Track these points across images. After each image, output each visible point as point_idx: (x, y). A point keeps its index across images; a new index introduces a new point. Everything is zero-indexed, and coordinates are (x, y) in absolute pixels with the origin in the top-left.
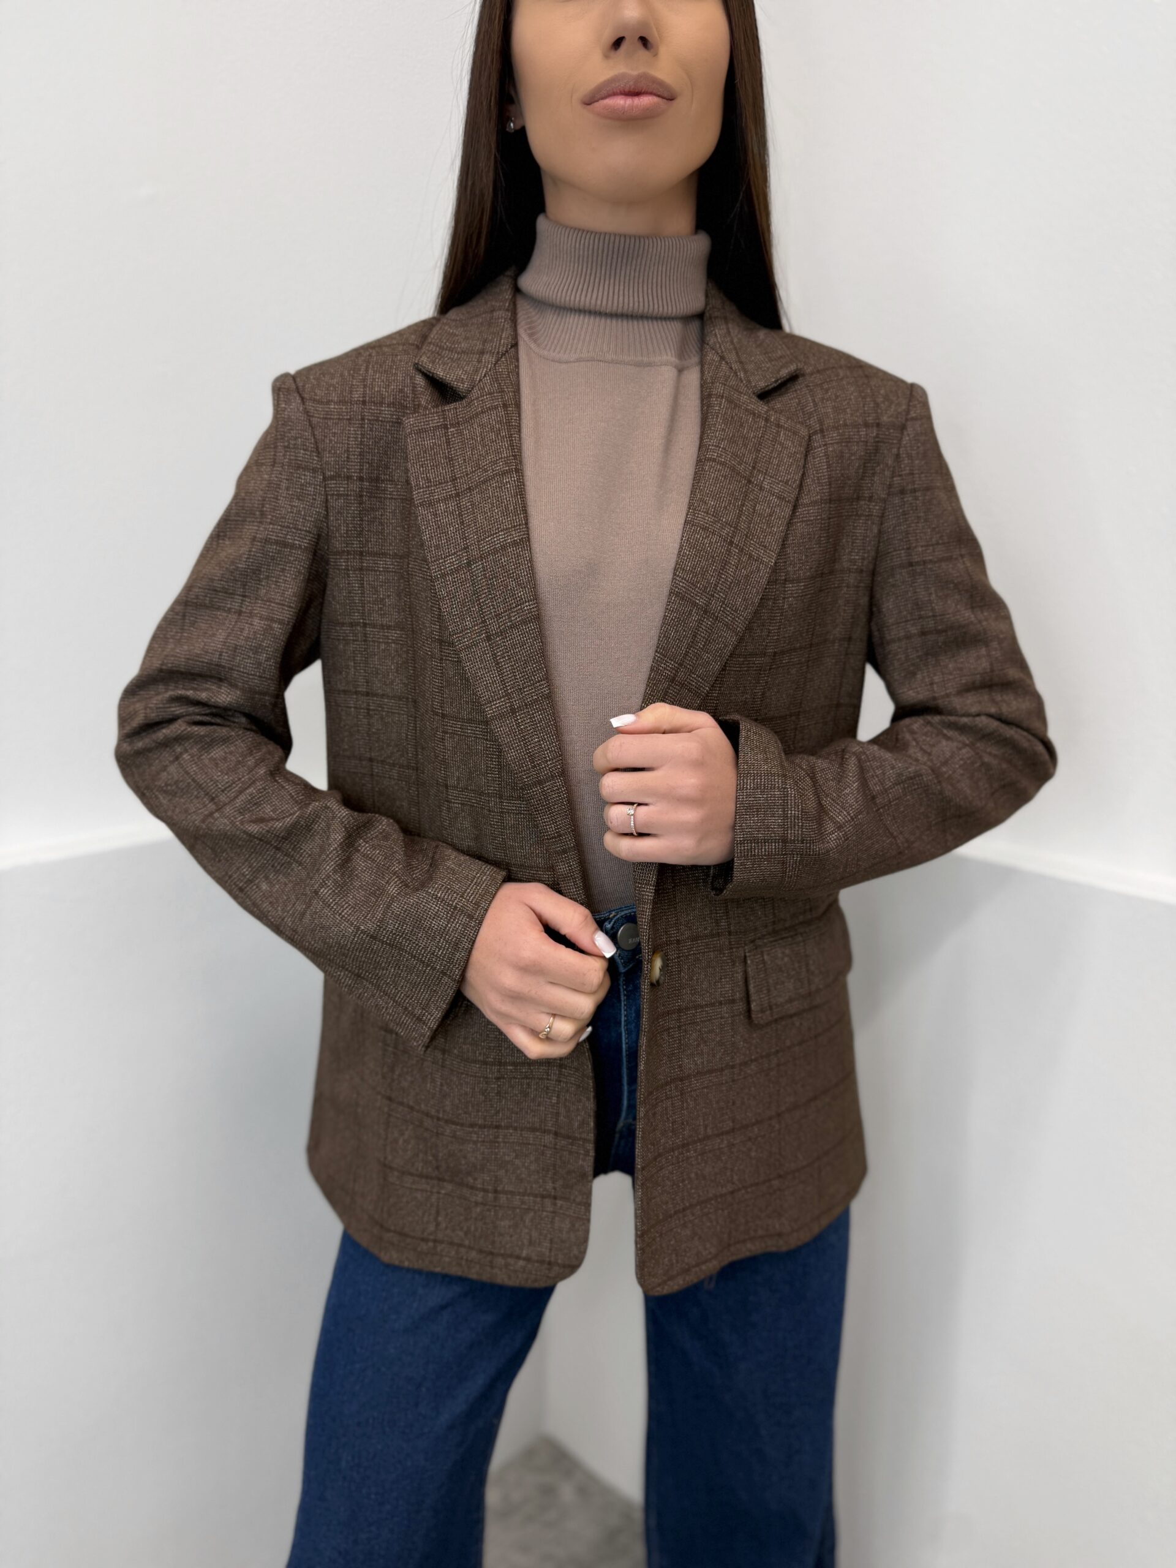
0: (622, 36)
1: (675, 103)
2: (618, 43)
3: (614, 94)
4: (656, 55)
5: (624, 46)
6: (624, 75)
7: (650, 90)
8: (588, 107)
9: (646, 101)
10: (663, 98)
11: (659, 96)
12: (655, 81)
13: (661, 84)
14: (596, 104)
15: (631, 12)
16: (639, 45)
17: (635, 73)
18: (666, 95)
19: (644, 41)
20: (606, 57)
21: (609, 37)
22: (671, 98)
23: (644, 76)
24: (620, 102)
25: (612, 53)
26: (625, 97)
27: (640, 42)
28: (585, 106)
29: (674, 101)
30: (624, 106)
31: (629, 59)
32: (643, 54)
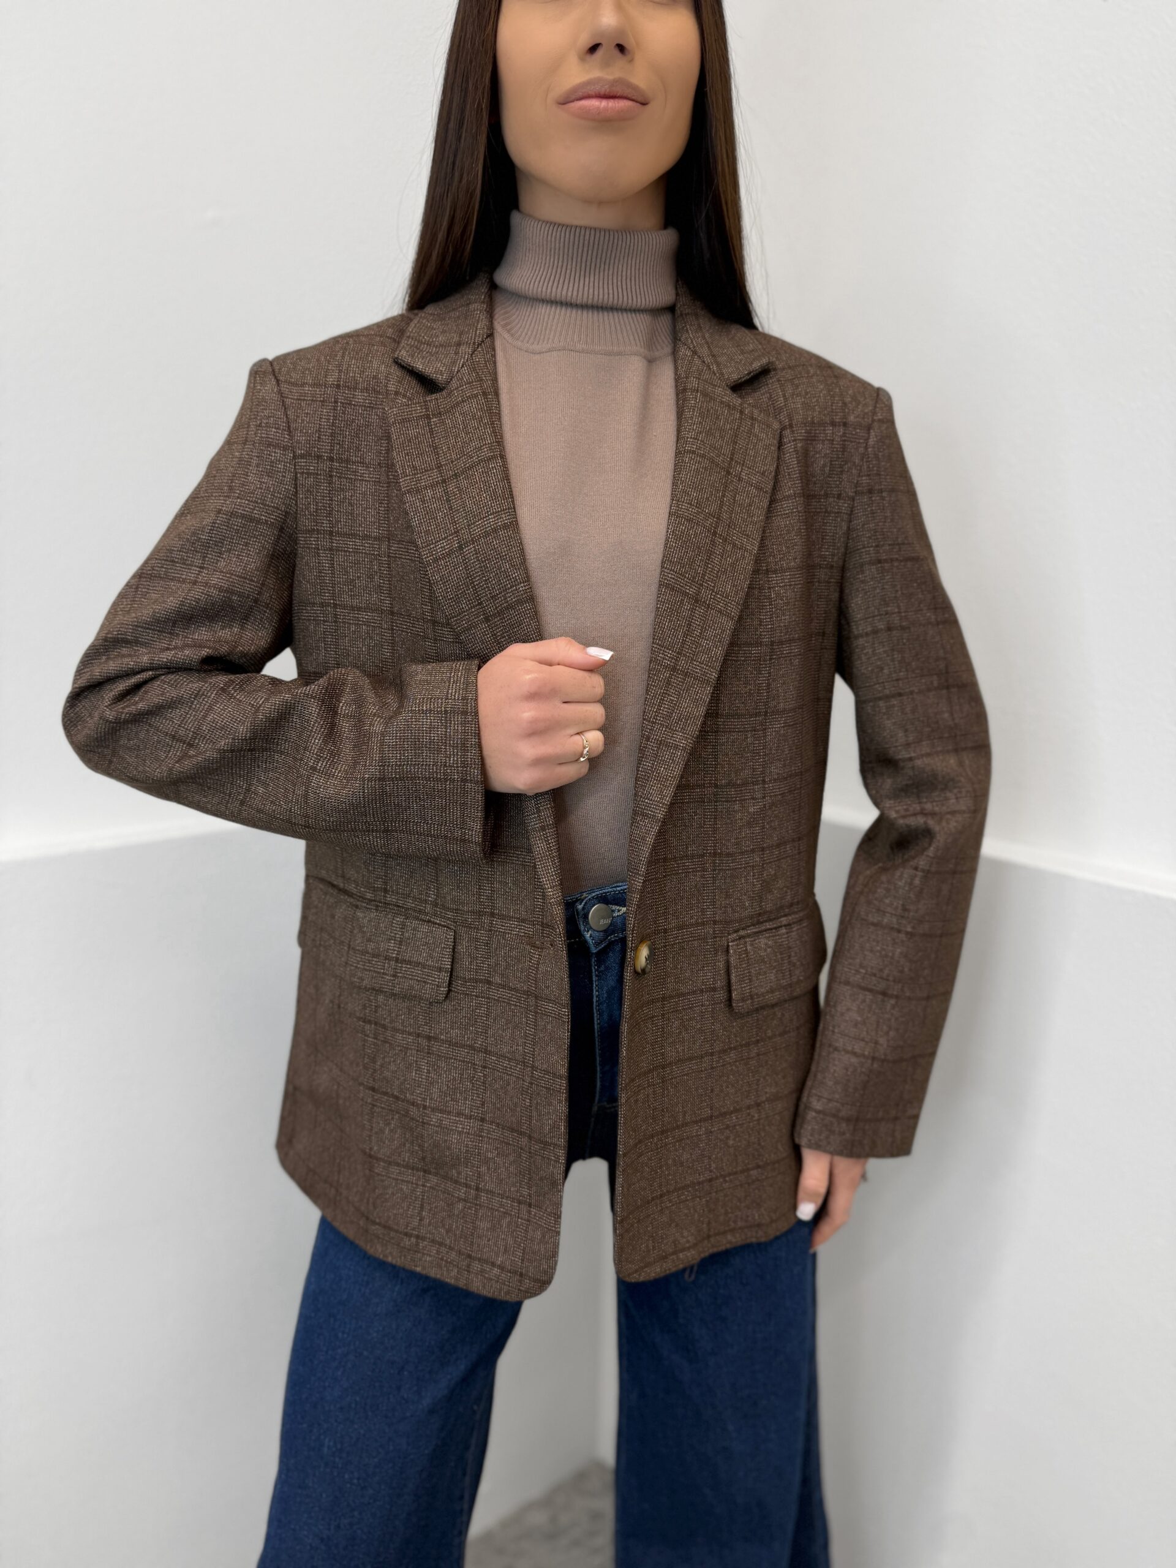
0: (598, 42)
1: (648, 107)
2: (593, 49)
3: (589, 96)
4: (631, 61)
5: (600, 53)
6: (599, 80)
7: (625, 95)
8: (562, 107)
9: (619, 104)
10: (637, 102)
11: (633, 100)
12: (629, 85)
13: (635, 88)
14: (572, 105)
15: (608, 19)
16: (617, 52)
17: (610, 77)
18: (639, 99)
19: (621, 48)
20: (582, 59)
21: (585, 40)
22: (644, 103)
23: (620, 81)
24: (595, 104)
25: (589, 57)
26: (600, 100)
27: (617, 49)
28: (560, 106)
29: (647, 106)
30: (598, 108)
31: (606, 64)
32: (620, 61)
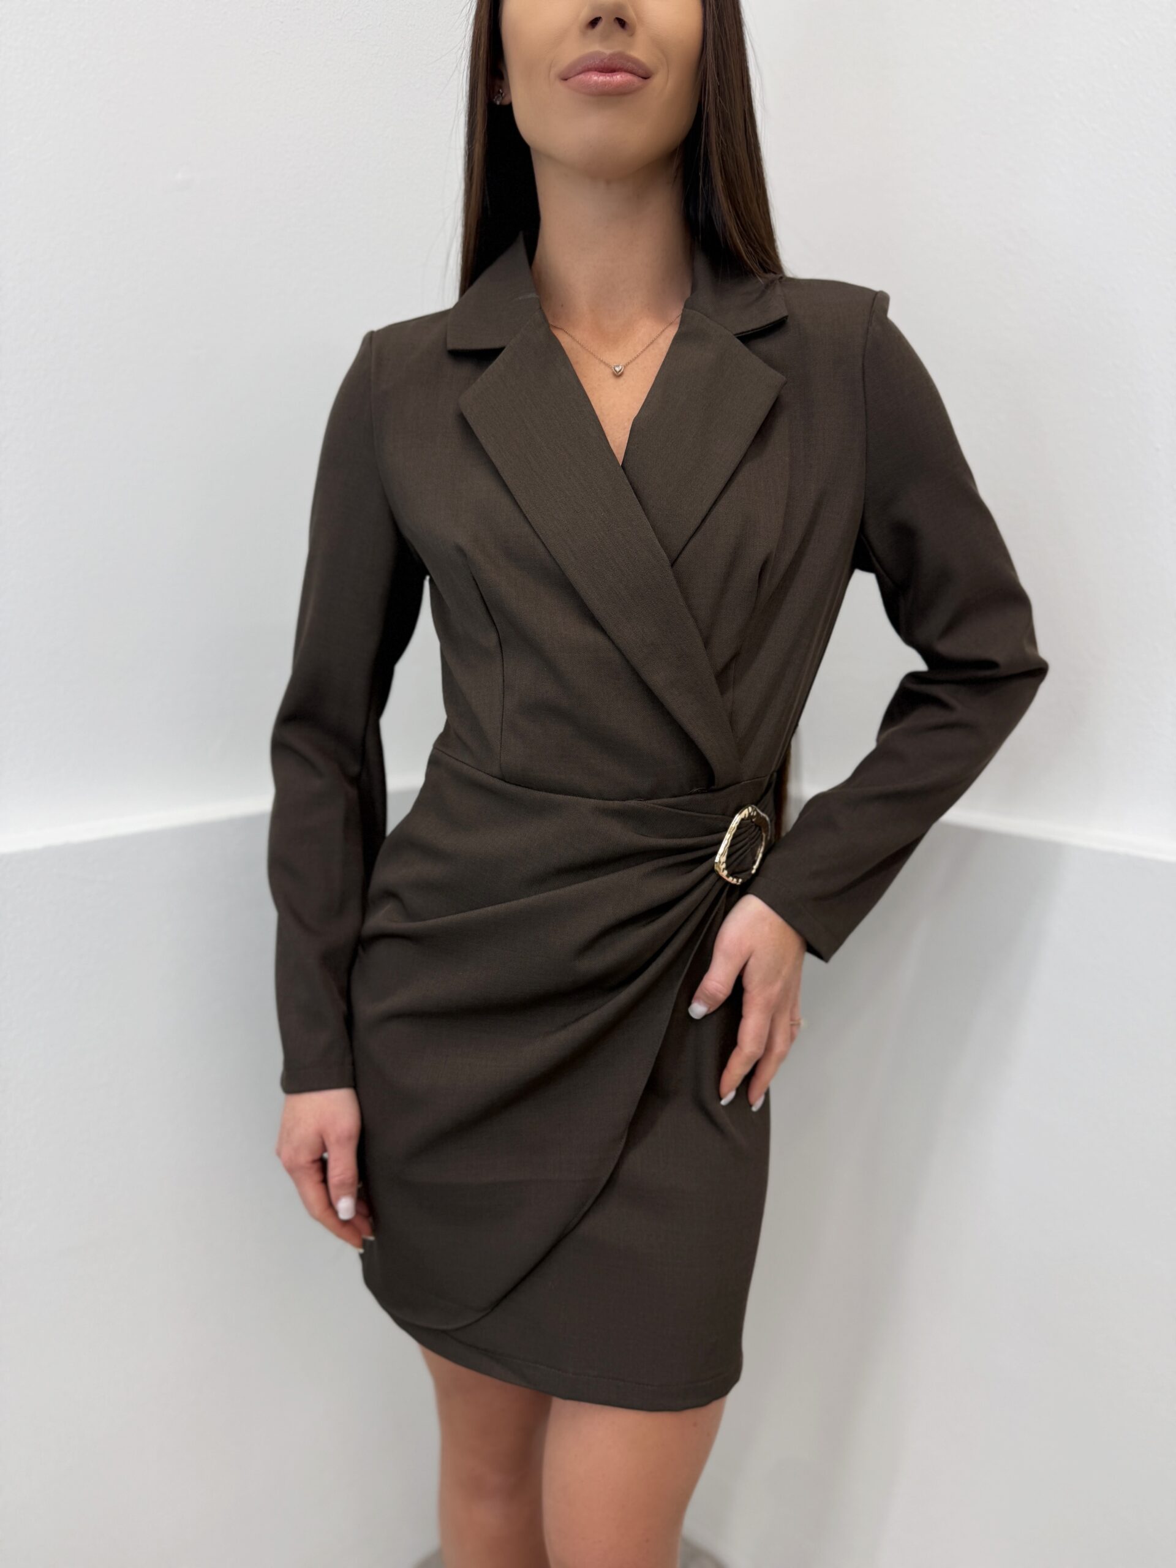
0: (598, 16)
1: (650, 81)
2: (594, 23)
3: (588, 70)
4: (632, 34)
5: (600, 26)
6: (598, 53)
7: (626, 68)
8: (565, 82)
9: (618, 78)
10: (639, 76)
11: (633, 74)
12: (630, 59)
13: (635, 61)
14: (573, 79)
16: (617, 26)
17: (608, 52)
18: (641, 72)
19: (622, 23)
20: (583, 33)
21: (586, 15)
22: (646, 77)
23: (622, 56)
24: (597, 78)
25: (590, 32)
26: (599, 74)
27: (617, 22)
28: (562, 81)
29: (648, 80)
30: (596, 83)
31: (605, 38)
32: (620, 35)
